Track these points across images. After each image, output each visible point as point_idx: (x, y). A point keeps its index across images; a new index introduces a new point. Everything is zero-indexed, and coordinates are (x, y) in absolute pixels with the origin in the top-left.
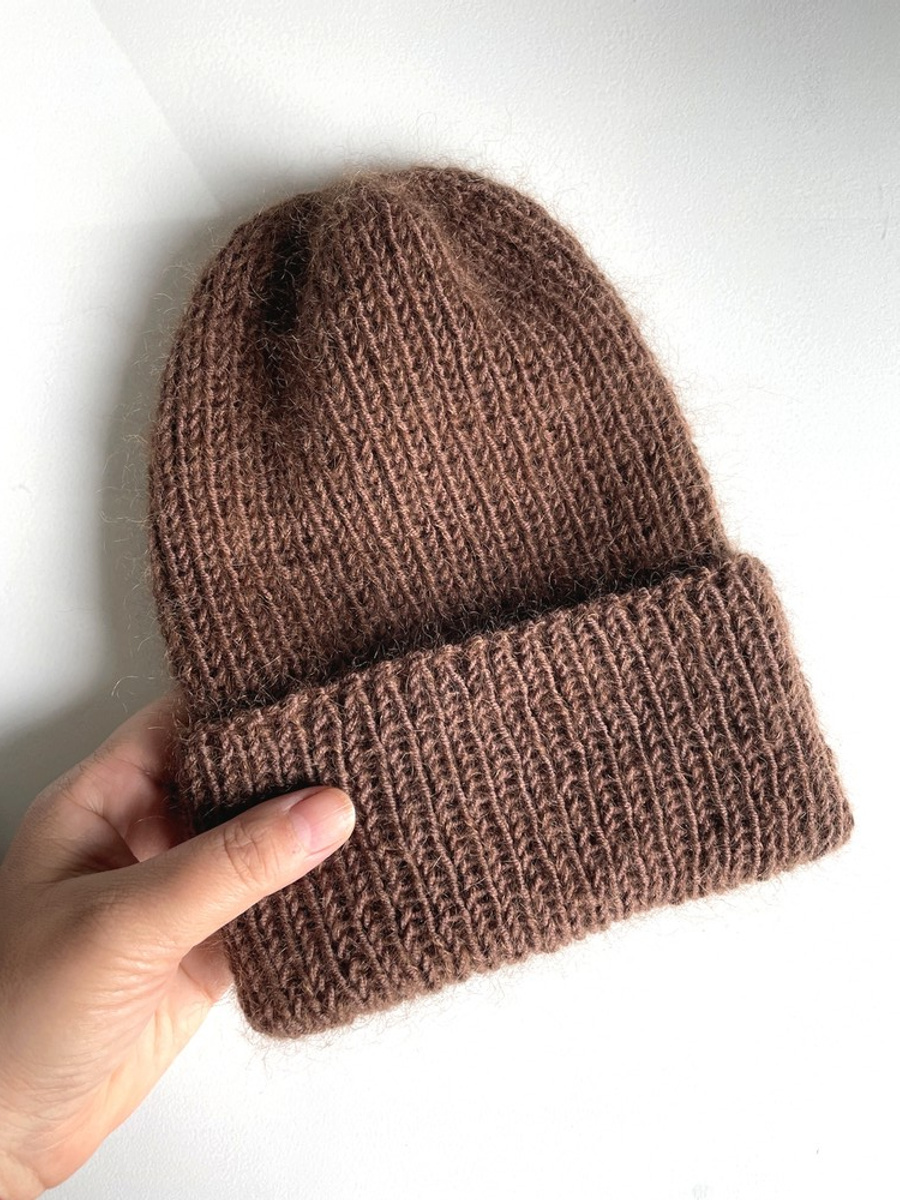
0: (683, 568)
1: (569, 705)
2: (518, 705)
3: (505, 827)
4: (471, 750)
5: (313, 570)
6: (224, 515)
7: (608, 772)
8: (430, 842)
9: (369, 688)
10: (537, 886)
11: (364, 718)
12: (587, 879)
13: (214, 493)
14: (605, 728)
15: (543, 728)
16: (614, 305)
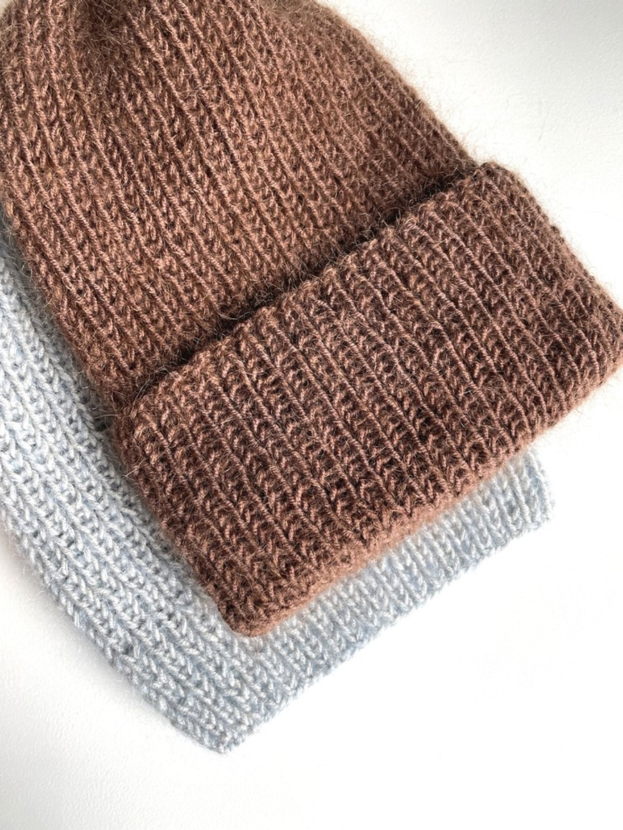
1: (419, 296)
2: (379, 306)
3: (394, 404)
4: (349, 355)
5: (180, 252)
6: (93, 225)
7: (467, 337)
8: (336, 432)
9: (256, 331)
10: (430, 440)
11: (258, 354)
13: (76, 208)
14: (452, 304)
15: (403, 319)
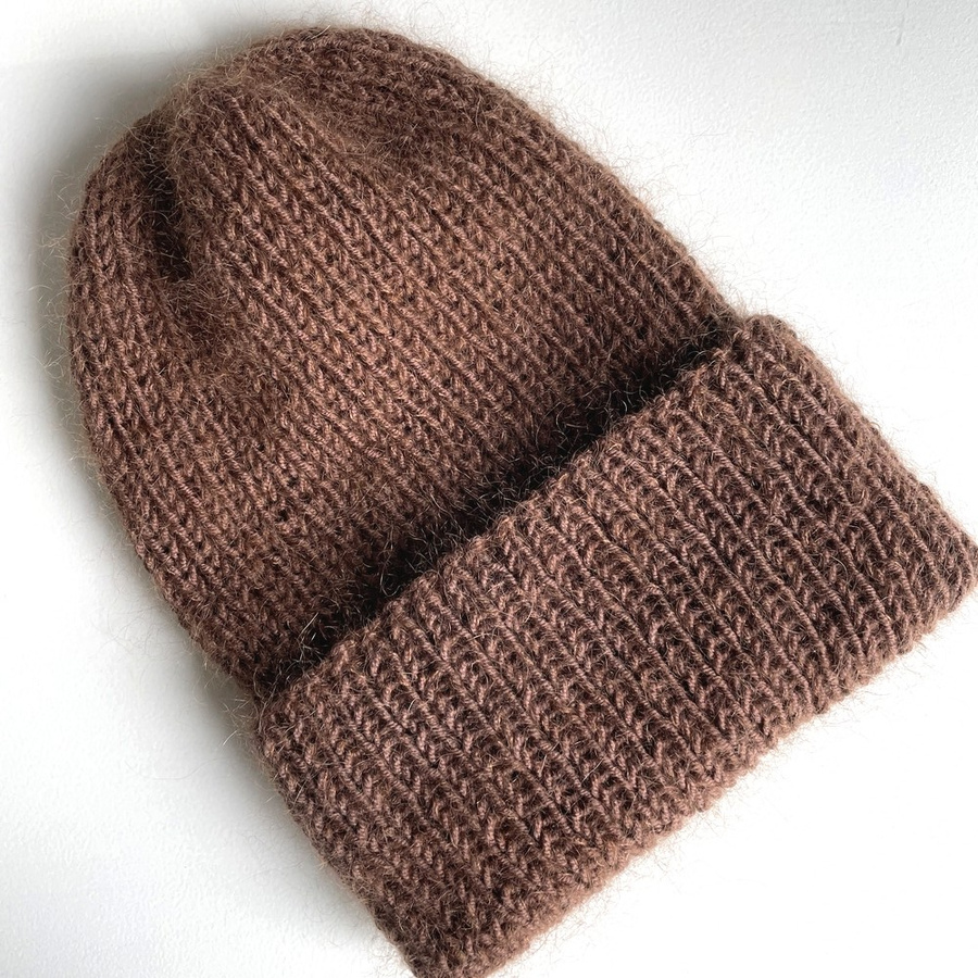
0: (691, 358)
1: (626, 549)
2: (573, 570)
3: (605, 702)
4: (538, 636)
5: (310, 511)
6: (198, 494)
7: (694, 605)
8: (531, 742)
9: (411, 610)
10: (659, 751)
11: (418, 641)
12: (711, 725)
13: (178, 476)
14: (674, 559)
15: (608, 585)
16: (515, 109)
